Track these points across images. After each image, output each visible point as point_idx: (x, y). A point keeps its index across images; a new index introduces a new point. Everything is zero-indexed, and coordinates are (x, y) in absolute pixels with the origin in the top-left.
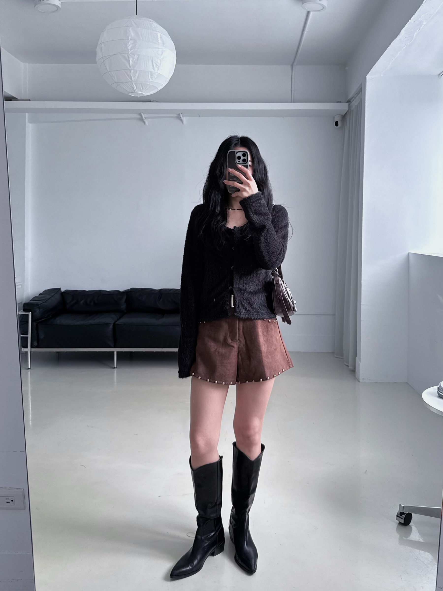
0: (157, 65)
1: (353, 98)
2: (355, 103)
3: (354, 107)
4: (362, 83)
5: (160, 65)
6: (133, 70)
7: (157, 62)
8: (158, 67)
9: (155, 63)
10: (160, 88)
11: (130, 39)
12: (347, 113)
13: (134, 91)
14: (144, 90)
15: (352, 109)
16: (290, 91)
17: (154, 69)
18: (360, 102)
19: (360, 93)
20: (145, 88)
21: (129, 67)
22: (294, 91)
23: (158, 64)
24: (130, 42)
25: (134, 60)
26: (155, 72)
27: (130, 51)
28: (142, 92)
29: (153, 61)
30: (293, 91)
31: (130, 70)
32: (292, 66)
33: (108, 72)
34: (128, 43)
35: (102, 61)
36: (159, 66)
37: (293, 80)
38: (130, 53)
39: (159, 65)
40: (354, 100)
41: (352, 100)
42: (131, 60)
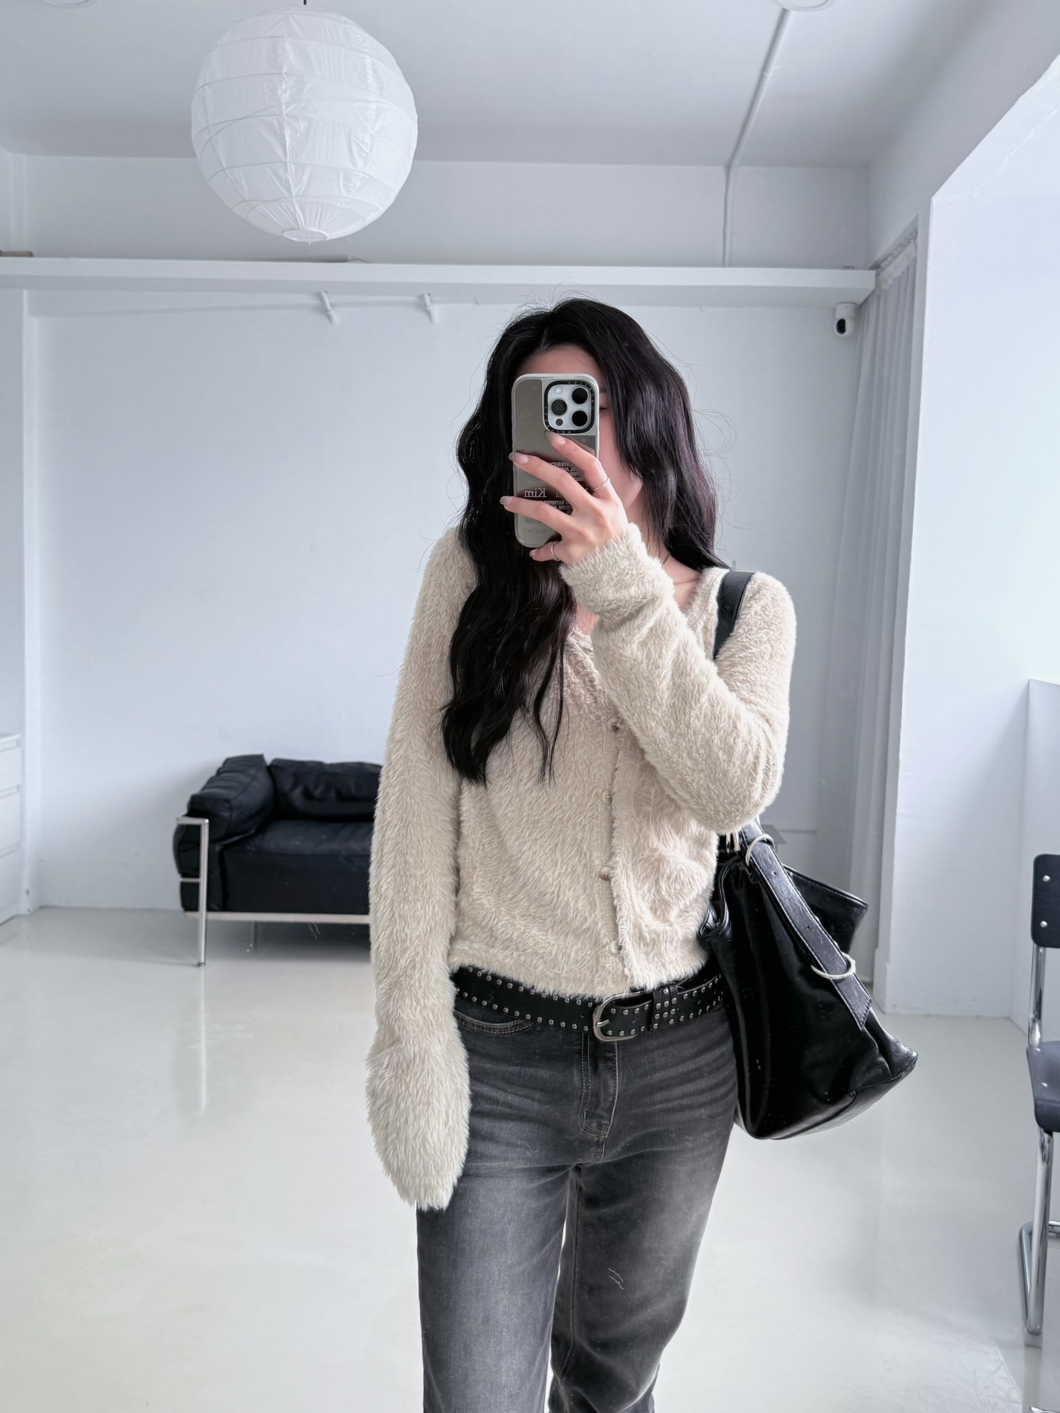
0: (363, 152)
1: (890, 259)
2: (893, 271)
3: (890, 282)
4: (917, 218)
5: (371, 151)
6: (295, 164)
7: (363, 143)
8: (364, 155)
9: (356, 142)
10: (372, 217)
11: (285, 74)
12: (871, 299)
13: (296, 227)
14: (325, 223)
15: (885, 287)
17: (352, 162)
18: (910, 267)
20: (328, 217)
21: (283, 158)
22: (731, 236)
23: (364, 148)
24: (286, 83)
25: (297, 133)
26: (357, 169)
28: (319, 228)
29: (352, 137)
30: (728, 236)
31: (285, 164)
32: (728, 167)
33: (223, 170)
34: (281, 85)
35: (208, 138)
36: (367, 154)
37: (729, 205)
38: (286, 115)
39: (368, 152)
40: (890, 263)
41: (886, 263)
42: (287, 133)
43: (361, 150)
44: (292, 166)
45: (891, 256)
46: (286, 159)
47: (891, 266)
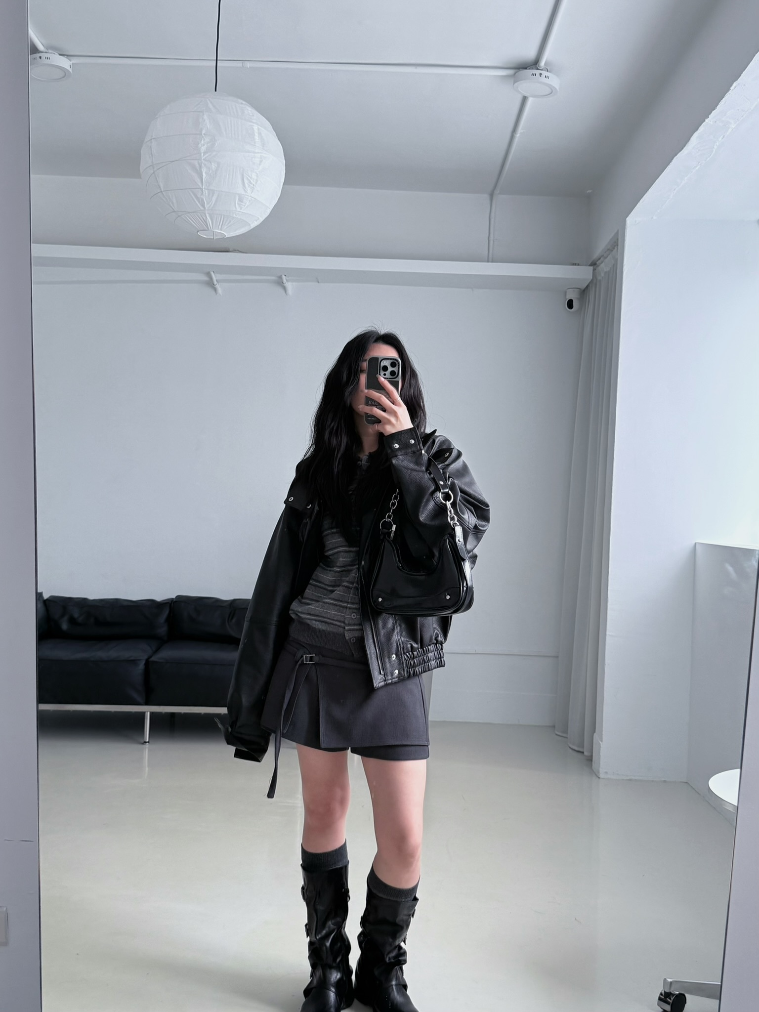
0: (251, 184)
1: (602, 259)
2: (604, 267)
3: (603, 275)
4: (618, 231)
5: (256, 183)
6: (208, 190)
7: (251, 178)
9: (247, 178)
10: (256, 224)
11: (204, 134)
12: (590, 286)
13: (206, 229)
14: (225, 227)
15: (599, 278)
16: (487, 241)
17: (244, 190)
18: (614, 265)
19: (614, 248)
20: (227, 224)
21: (200, 184)
22: (494, 241)
23: (252, 181)
24: (204, 140)
25: (210, 171)
26: (247, 194)
27: (204, 156)
28: (221, 230)
29: (245, 174)
30: (491, 242)
31: (202, 190)
32: (492, 195)
33: (161, 192)
34: (201, 142)
35: (152, 172)
36: (254, 185)
37: (492, 220)
38: (203, 160)
39: (254, 183)
40: (602, 262)
41: (599, 261)
42: (204, 171)
43: (250, 182)
44: (206, 191)
45: (602, 257)
46: (202, 186)
47: (602, 265)
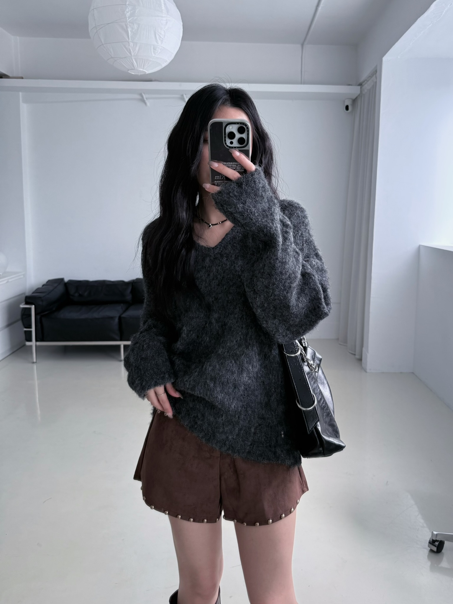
1: (366, 82)
2: (367, 86)
3: (366, 91)
4: (377, 65)
5: (164, 37)
6: (133, 42)
7: (161, 34)
8: (162, 39)
9: (158, 34)
10: (164, 65)
11: (128, 5)
12: (359, 97)
13: (133, 68)
14: (146, 68)
15: (364, 93)
17: (157, 42)
18: (373, 85)
19: (373, 76)
20: (147, 64)
21: (127, 39)
22: (304, 72)
24: (128, 8)
25: (133, 30)
26: (159, 45)
28: (143, 69)
29: (156, 32)
31: (129, 42)
32: (302, 45)
33: (103, 45)
34: (126, 10)
35: (96, 31)
37: (303, 60)
38: (129, 22)
41: (364, 83)
42: (129, 30)
43: (160, 37)
44: (132, 43)
45: (366, 81)
46: (129, 40)
47: (366, 85)
